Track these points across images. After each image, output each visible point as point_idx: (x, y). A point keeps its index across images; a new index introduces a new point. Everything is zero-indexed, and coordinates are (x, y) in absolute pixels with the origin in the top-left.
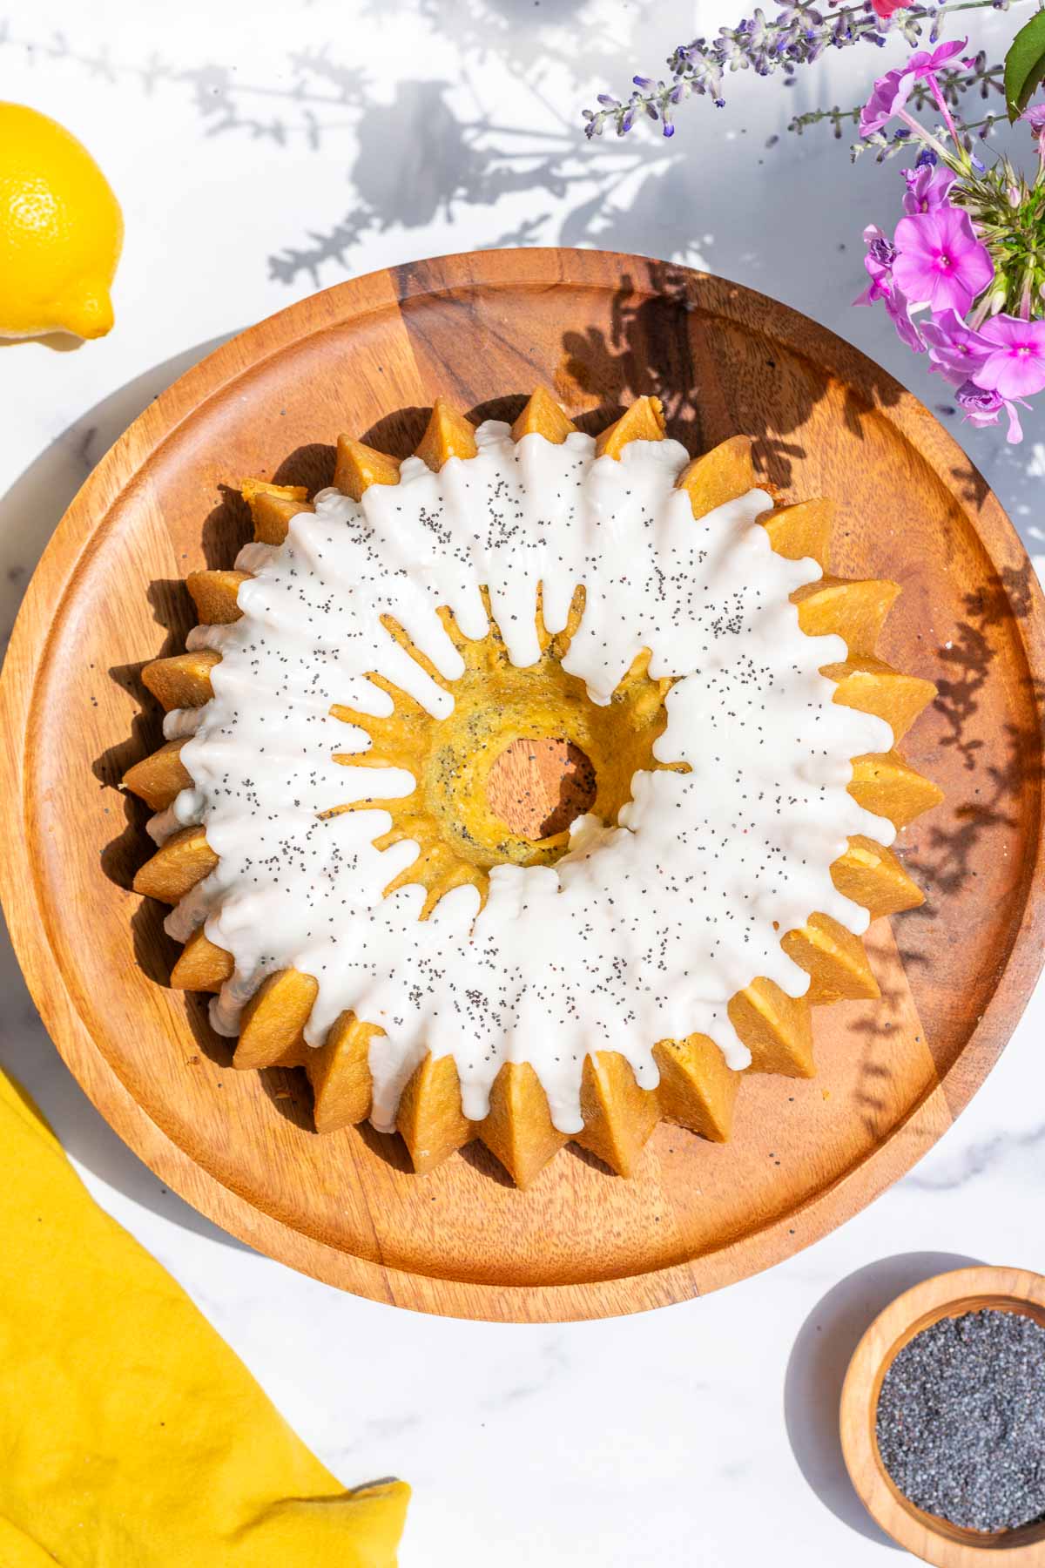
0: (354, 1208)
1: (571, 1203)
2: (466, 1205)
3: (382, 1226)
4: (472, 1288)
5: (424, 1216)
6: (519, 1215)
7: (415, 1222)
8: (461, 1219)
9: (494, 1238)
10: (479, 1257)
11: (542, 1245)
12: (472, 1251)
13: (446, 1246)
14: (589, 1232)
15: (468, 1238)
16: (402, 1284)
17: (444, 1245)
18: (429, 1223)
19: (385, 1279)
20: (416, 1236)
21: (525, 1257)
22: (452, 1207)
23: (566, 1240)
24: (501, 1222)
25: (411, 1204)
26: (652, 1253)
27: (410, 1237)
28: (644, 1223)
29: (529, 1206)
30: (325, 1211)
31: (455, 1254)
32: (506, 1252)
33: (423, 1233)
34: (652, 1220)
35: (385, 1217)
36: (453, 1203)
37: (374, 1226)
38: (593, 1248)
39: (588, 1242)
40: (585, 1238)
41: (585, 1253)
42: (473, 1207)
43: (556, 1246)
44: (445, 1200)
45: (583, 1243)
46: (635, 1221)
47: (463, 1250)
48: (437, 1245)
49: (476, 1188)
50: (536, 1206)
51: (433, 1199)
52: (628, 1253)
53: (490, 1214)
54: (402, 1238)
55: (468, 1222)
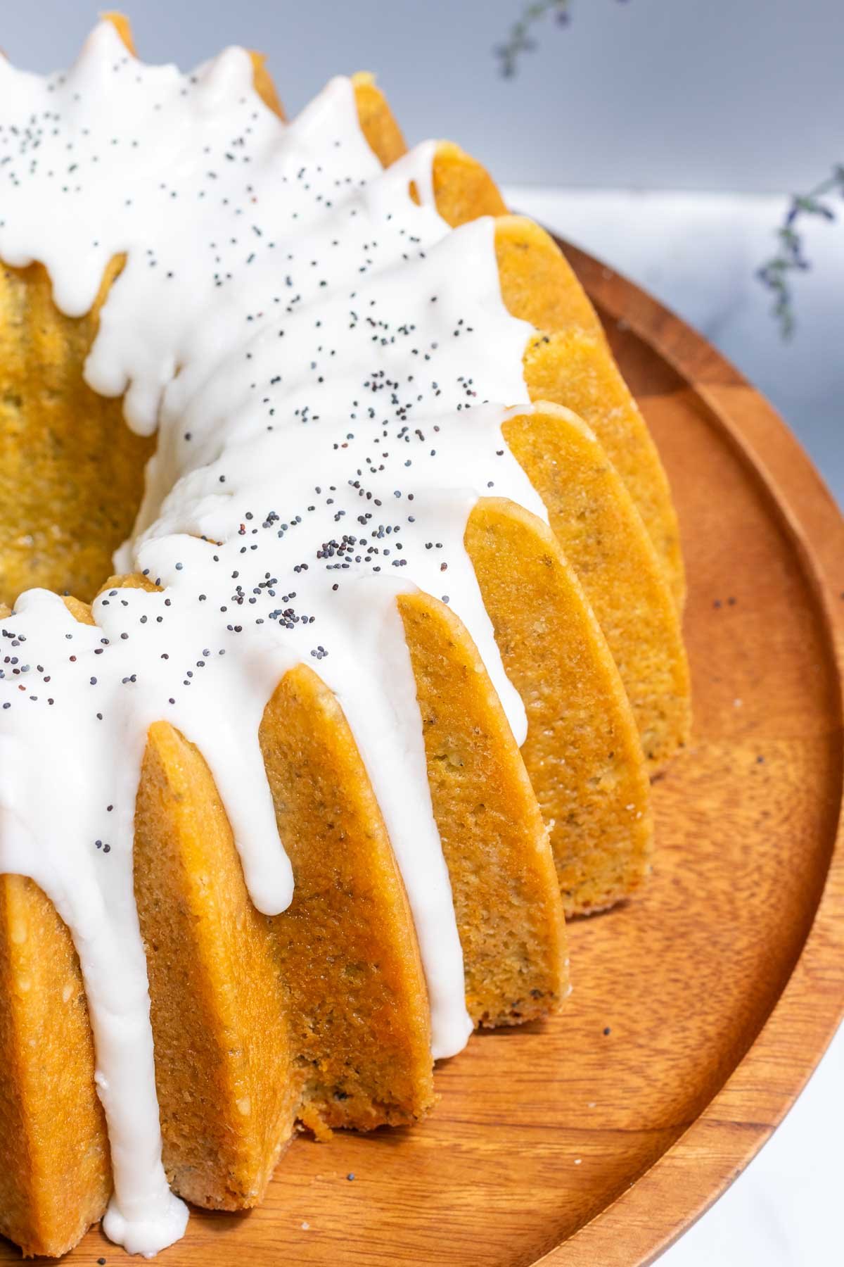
0: (574, 1150)
1: (691, 857)
2: (635, 993)
3: (623, 1119)
4: (783, 1008)
5: (630, 1054)
6: (683, 929)
7: (637, 1071)
8: (656, 1006)
9: (706, 971)
10: (731, 999)
11: (744, 913)
12: (717, 1006)
13: (694, 1039)
14: (746, 849)
15: (692, 1005)
16: (738, 1103)
17: (691, 1042)
18: (646, 1052)
19: (720, 1123)
20: (661, 1076)
21: (754, 940)
22: (631, 1012)
23: (748, 880)
24: (684, 955)
25: (602, 1066)
26: (813, 780)
27: (659, 1084)
28: (760, 778)
29: (670, 910)
30: (561, 1192)
31: (712, 1031)
32: (737, 963)
33: (659, 1068)
34: (759, 767)
35: (610, 1110)
36: (623, 1009)
37: (619, 1131)
38: (774, 851)
39: (763, 855)
40: (754, 856)
41: (780, 863)
42: (642, 984)
43: (753, 895)
44: (615, 1018)
45: (762, 861)
46: (751, 788)
47: (711, 1018)
48: (688, 1052)
49: (611, 971)
50: (677, 904)
51: (606, 1032)
52: (801, 809)
53: (665, 966)
54: (656, 1096)
55: (665, 998)
